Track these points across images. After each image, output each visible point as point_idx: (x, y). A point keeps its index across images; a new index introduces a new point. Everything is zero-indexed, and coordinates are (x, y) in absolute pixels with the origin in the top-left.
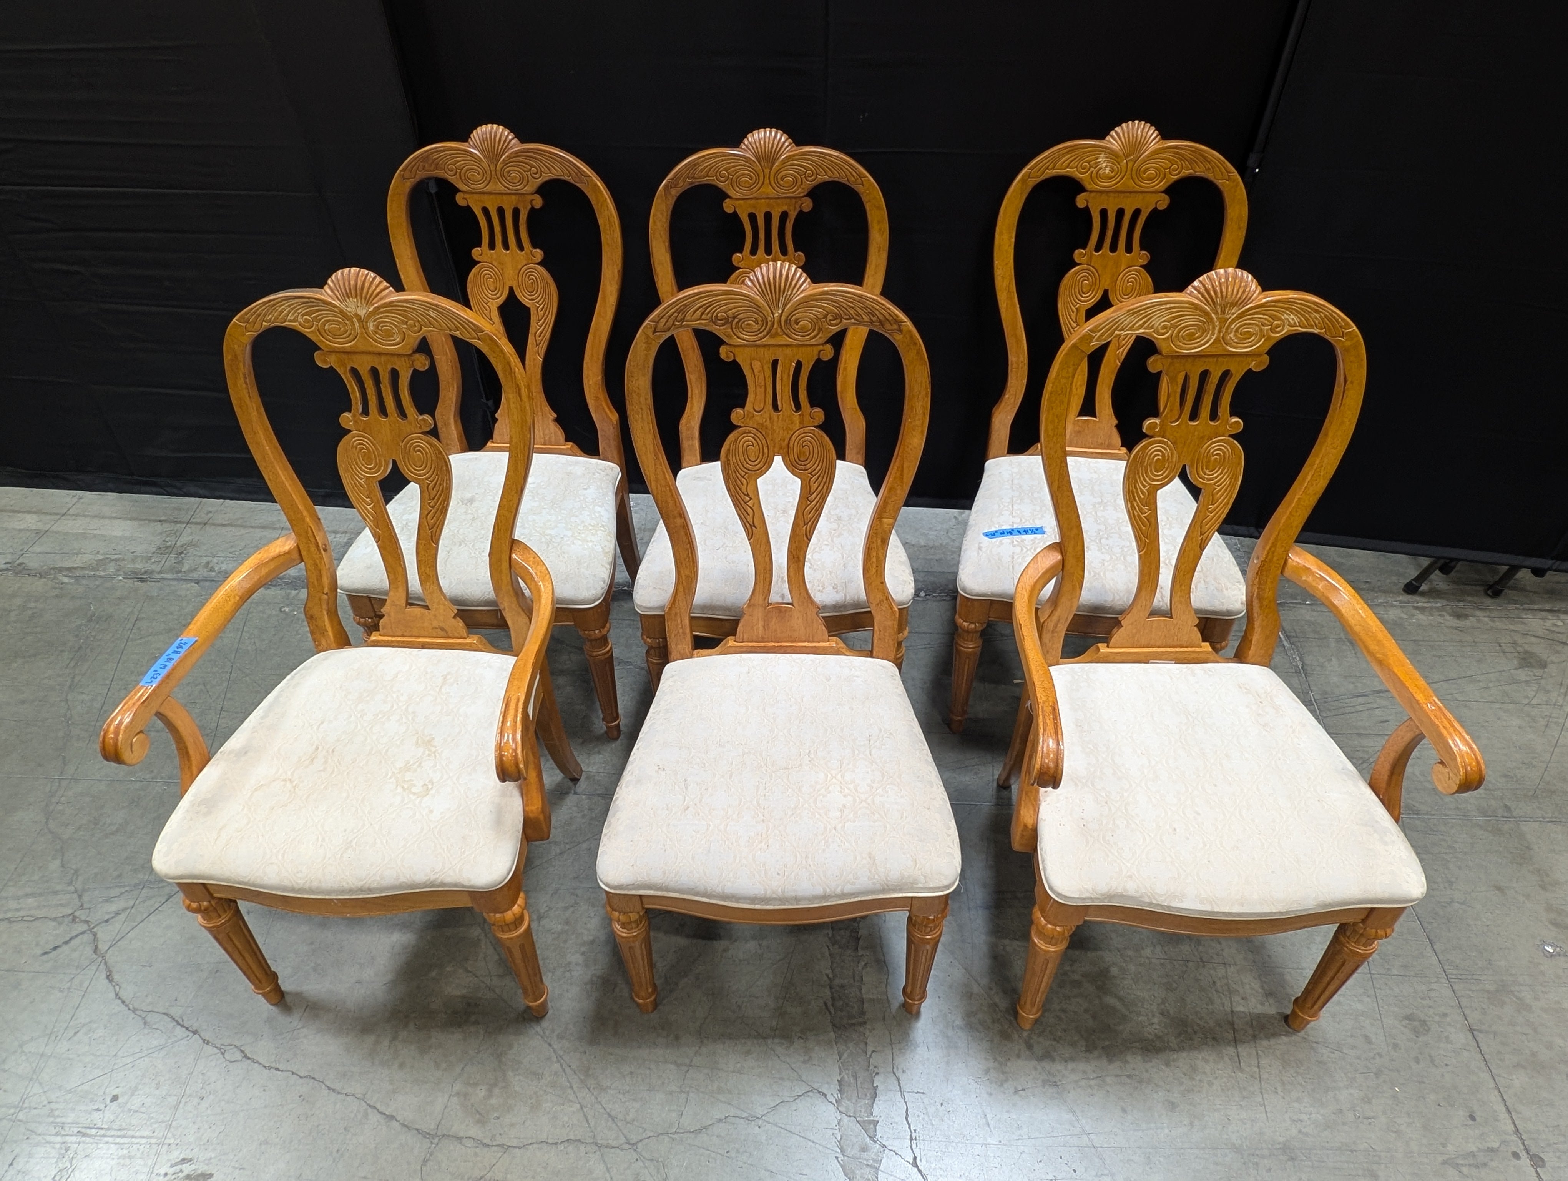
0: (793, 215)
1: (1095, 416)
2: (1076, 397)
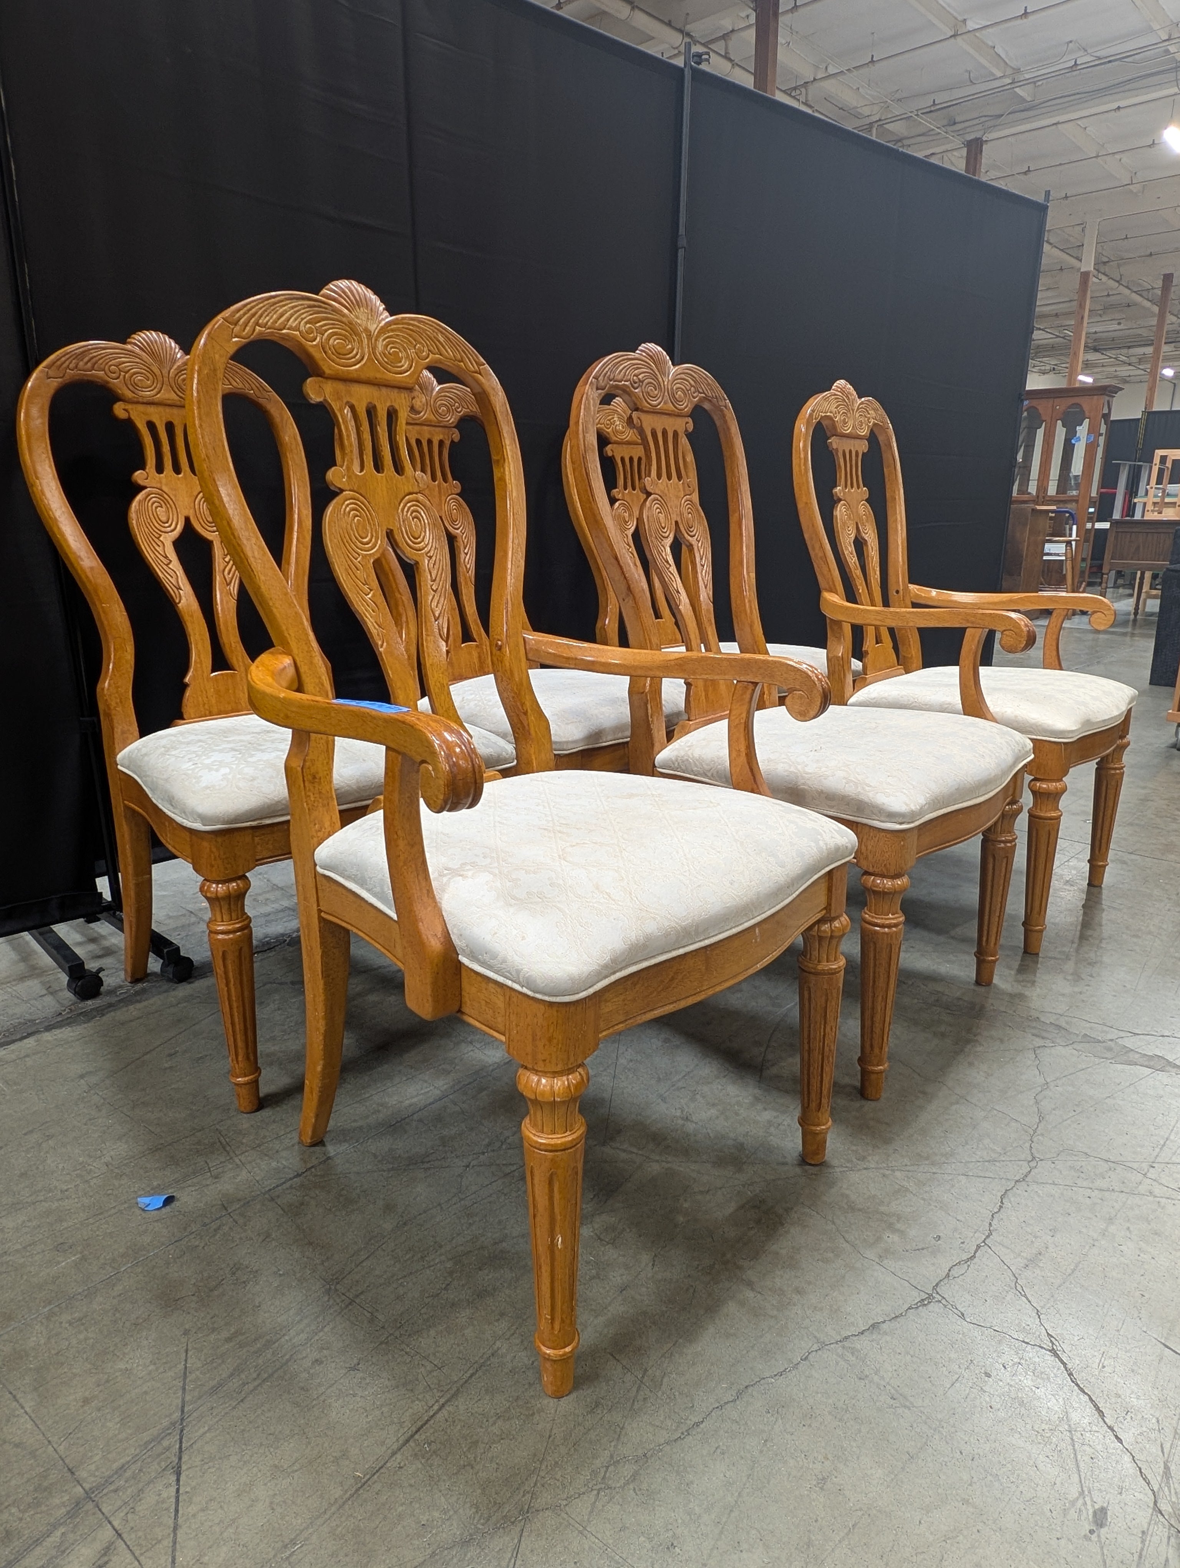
0: (447, 443)
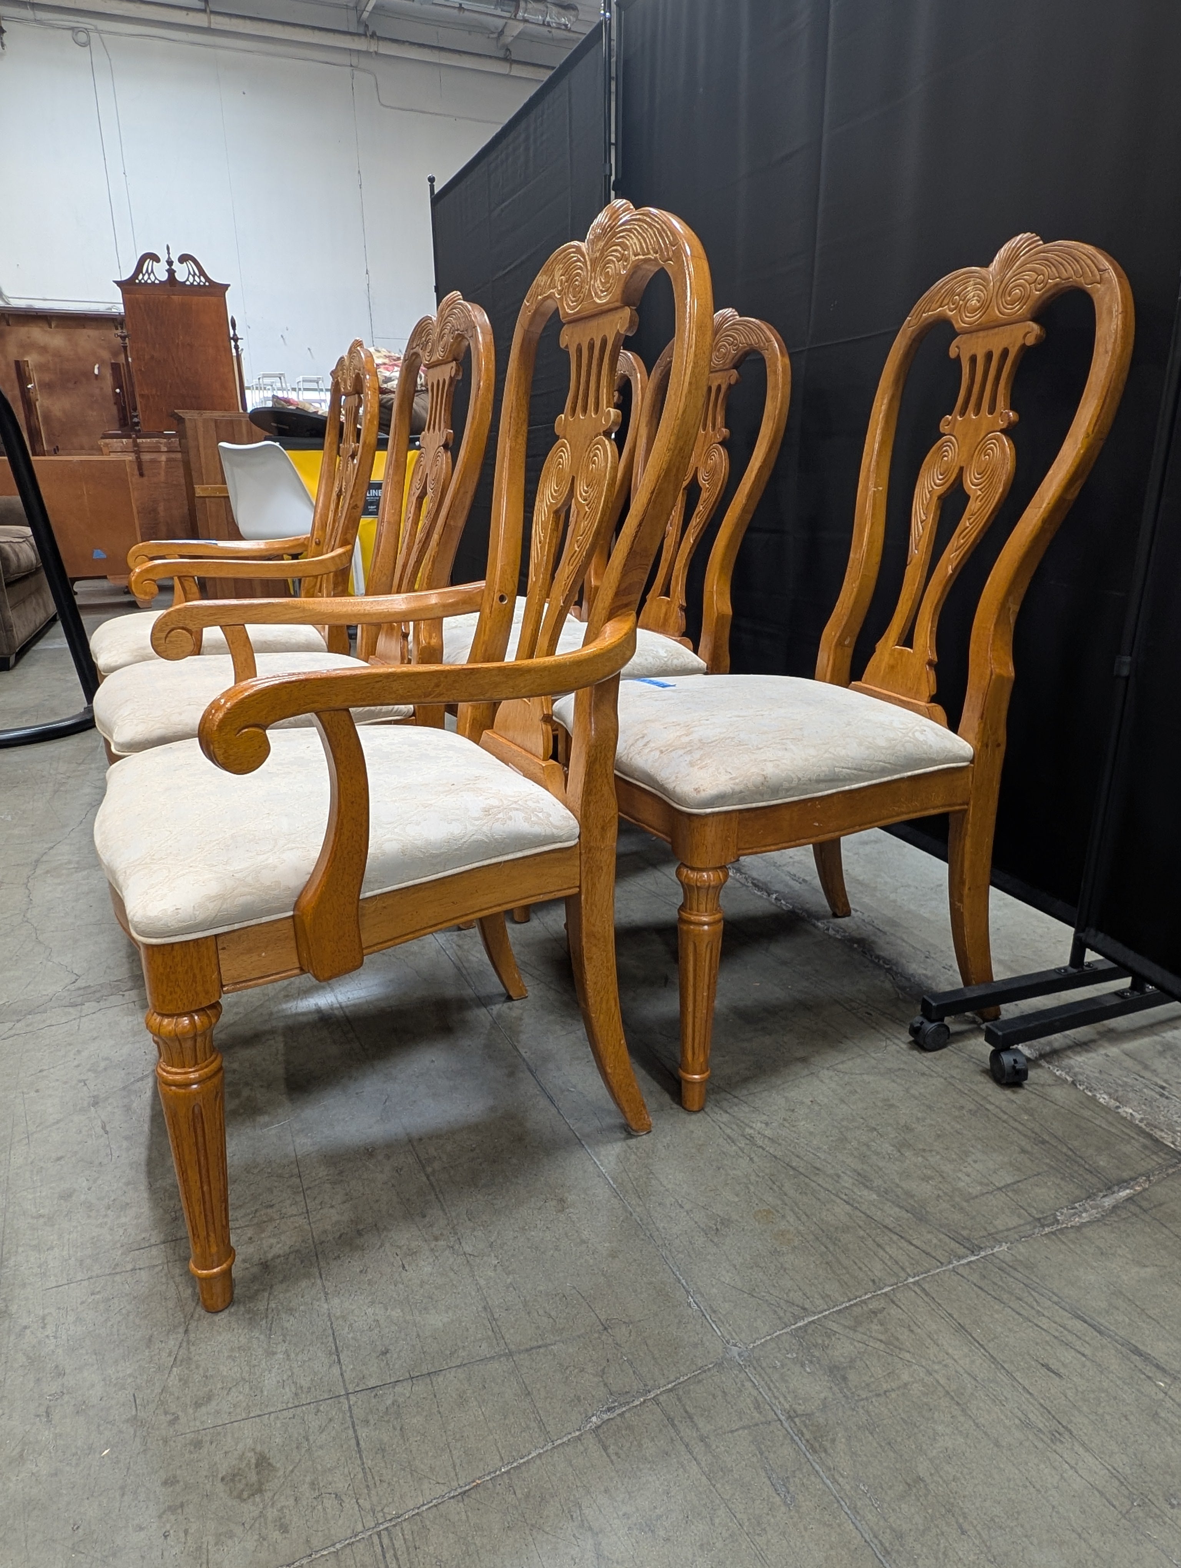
1: (911, 648)
2: (900, 615)
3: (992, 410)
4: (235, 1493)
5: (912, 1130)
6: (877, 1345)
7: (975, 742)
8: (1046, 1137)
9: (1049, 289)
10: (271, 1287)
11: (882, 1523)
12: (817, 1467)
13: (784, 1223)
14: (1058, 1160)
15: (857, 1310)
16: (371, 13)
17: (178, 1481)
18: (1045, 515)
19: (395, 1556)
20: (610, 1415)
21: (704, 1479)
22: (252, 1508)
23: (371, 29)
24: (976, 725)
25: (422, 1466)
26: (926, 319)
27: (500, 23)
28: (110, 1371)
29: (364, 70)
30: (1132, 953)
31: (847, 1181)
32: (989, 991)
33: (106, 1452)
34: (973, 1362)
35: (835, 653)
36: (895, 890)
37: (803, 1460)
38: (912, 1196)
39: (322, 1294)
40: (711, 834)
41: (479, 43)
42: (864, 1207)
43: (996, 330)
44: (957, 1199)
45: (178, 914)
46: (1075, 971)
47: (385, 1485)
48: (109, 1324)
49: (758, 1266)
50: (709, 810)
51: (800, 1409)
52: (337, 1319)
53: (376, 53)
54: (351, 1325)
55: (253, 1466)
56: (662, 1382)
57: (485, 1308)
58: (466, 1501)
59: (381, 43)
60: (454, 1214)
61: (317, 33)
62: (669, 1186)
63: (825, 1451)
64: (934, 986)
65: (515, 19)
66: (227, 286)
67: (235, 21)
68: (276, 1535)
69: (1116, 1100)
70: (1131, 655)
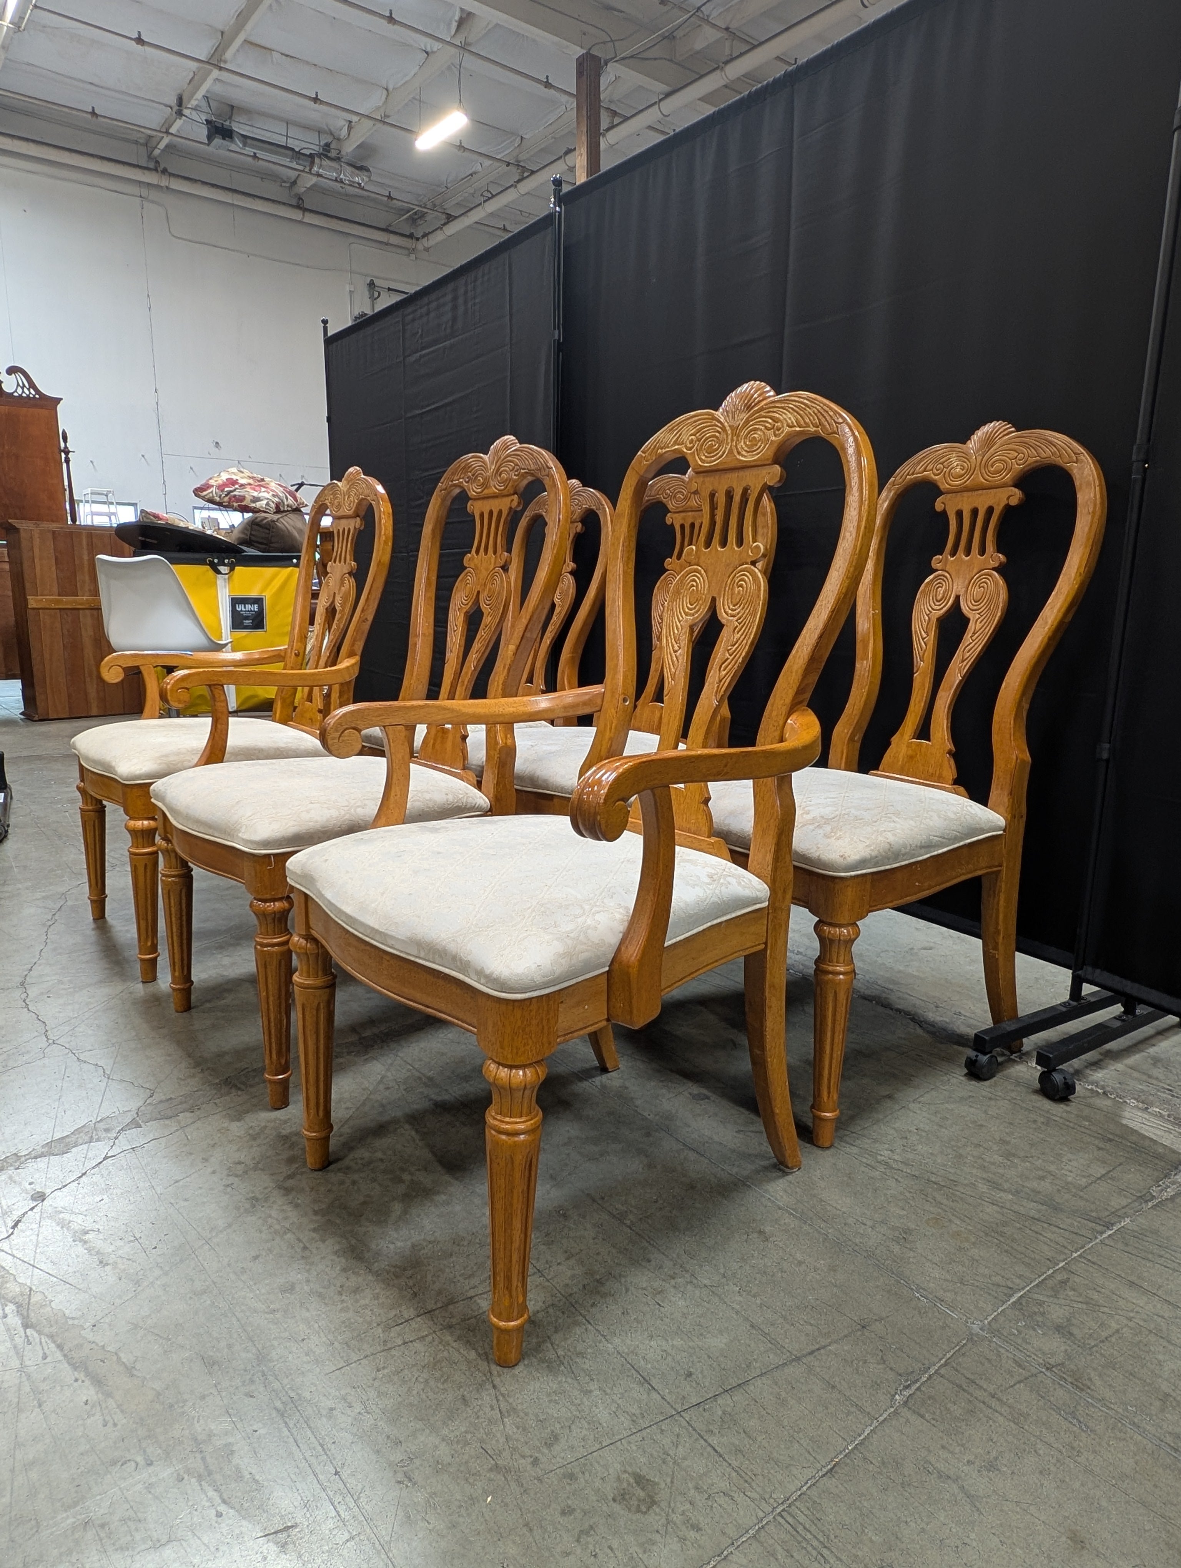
1: (929, 740)
2: (913, 714)
3: (982, 552)
4: (633, 1509)
5: (1008, 1143)
6: (1080, 1305)
7: (1006, 815)
8: (1111, 1137)
9: (1029, 465)
10: (549, 1337)
11: (1159, 1430)
12: (1090, 1400)
13: (953, 1226)
14: (1128, 1152)
15: (1050, 1283)
16: (163, 150)
17: (574, 1510)
18: (1050, 634)
19: (805, 1528)
20: (907, 1393)
21: (1012, 1424)
22: (657, 1518)
23: (162, 167)
24: (1006, 800)
25: (782, 1457)
26: (911, 479)
27: (293, 174)
28: (445, 1432)
29: (153, 202)
30: (1129, 983)
31: (983, 1188)
32: (1020, 1025)
33: (489, 1499)
34: (1155, 1306)
35: (848, 747)
36: (878, 956)
37: (1077, 1398)
38: (1039, 1192)
39: (600, 1337)
40: (849, 894)
41: (271, 189)
42: (1008, 1205)
43: (980, 492)
44: (1074, 1190)
45: (541, 970)
46: (1075, 1003)
47: (760, 1477)
48: (415, 1392)
49: (954, 1261)
50: (853, 874)
51: (1052, 1361)
52: (628, 1354)
53: (167, 187)
54: (644, 1358)
55: (634, 1485)
56: (936, 1360)
57: (752, 1326)
58: (837, 1476)
59: (172, 179)
60: (675, 1256)
61: (105, 162)
62: (844, 1210)
63: (1089, 1388)
64: (955, 1028)
65: (310, 173)
66: (59, 400)
67: (17, 143)
68: (692, 1534)
69: (1143, 1102)
70: (1110, 743)
